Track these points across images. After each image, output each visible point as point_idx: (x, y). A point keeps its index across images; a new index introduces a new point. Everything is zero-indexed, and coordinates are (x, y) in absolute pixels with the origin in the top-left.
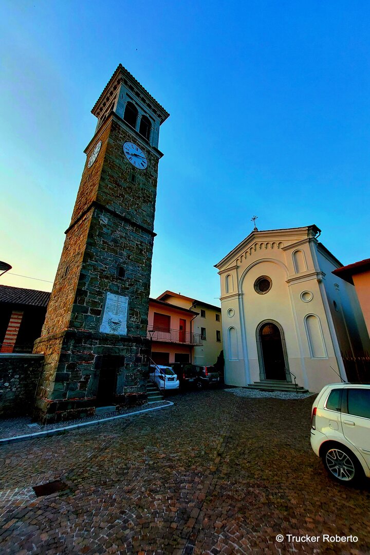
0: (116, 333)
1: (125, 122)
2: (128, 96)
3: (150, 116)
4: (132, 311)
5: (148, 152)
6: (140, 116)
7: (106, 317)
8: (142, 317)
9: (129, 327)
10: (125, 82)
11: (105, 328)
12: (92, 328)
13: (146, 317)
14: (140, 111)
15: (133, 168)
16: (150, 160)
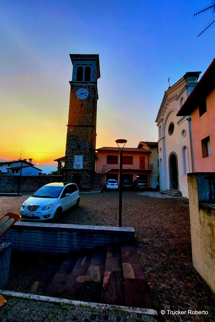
0: (79, 168)
1: (76, 81)
2: (77, 65)
3: (90, 65)
4: (84, 160)
5: (89, 86)
6: (84, 70)
7: (75, 164)
8: (89, 162)
9: (84, 166)
10: (74, 60)
11: (75, 167)
12: (71, 167)
13: (91, 162)
14: (84, 67)
15: (82, 100)
16: (90, 90)
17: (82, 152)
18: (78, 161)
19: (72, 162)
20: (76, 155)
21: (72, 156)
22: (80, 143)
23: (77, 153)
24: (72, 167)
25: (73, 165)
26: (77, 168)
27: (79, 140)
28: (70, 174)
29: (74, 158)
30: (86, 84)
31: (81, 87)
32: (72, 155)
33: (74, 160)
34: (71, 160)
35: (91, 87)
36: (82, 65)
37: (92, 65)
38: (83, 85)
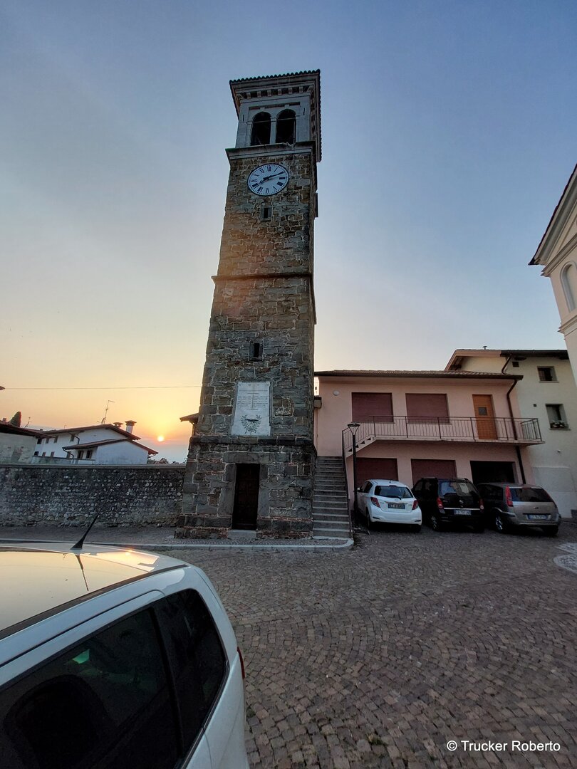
0: (253, 434)
3: (291, 104)
4: (277, 399)
5: (290, 158)
6: (274, 119)
7: (239, 414)
8: (296, 405)
9: (274, 424)
10: (244, 96)
11: (239, 430)
12: (223, 431)
13: (304, 405)
14: (274, 113)
15: (266, 199)
16: (293, 167)
17: (269, 370)
18: (250, 406)
19: (229, 411)
20: (244, 379)
21: (228, 386)
22: (261, 336)
23: (249, 375)
24: (227, 429)
25: (230, 421)
27: (255, 326)
28: (219, 456)
29: (234, 394)
31: (264, 161)
32: (228, 380)
33: (234, 402)
34: (224, 401)
35: (296, 158)
36: (267, 107)
37: (298, 104)
38: (273, 154)
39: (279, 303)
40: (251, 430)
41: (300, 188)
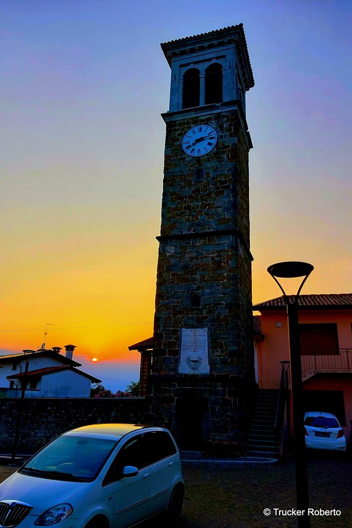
0: (196, 372)
1: (181, 110)
2: (182, 68)
3: (217, 58)
4: (214, 343)
5: (218, 117)
6: (202, 75)
7: (183, 356)
8: (230, 348)
9: (212, 363)
10: (175, 55)
11: (184, 369)
12: (172, 370)
13: (236, 348)
14: (202, 68)
15: (198, 160)
16: (221, 127)
17: (206, 317)
18: (193, 349)
19: (177, 353)
20: (187, 326)
21: (175, 332)
22: (199, 288)
23: (191, 322)
24: (176, 369)
25: (177, 361)
26: (192, 372)
27: (194, 280)
28: (170, 391)
29: (179, 339)
30: (209, 113)
31: (196, 121)
32: (174, 327)
33: (180, 346)
34: (172, 344)
35: (224, 117)
36: (195, 63)
37: (224, 56)
38: (203, 115)
39: (213, 258)
40: (193, 369)
41: (228, 146)
